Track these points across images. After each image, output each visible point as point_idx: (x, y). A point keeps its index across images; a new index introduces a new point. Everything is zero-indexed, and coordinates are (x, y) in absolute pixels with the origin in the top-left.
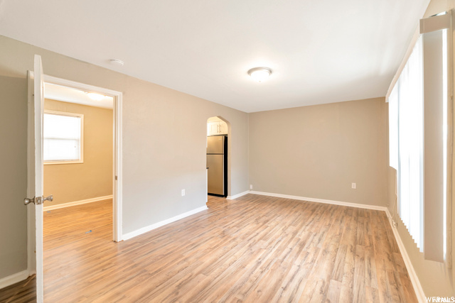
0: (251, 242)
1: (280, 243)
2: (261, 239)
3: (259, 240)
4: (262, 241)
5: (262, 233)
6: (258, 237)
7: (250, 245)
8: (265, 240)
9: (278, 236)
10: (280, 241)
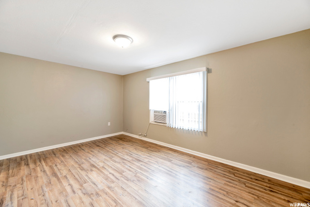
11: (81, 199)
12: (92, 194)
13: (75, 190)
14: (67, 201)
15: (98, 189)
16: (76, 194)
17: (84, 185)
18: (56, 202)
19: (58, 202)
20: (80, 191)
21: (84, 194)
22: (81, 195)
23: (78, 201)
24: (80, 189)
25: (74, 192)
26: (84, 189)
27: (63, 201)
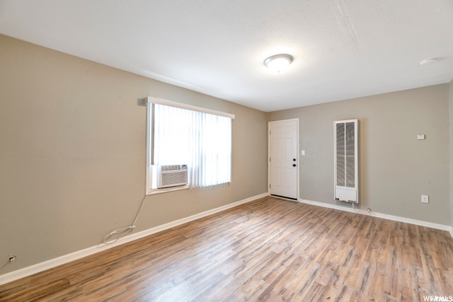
0: (290, 253)
1: (257, 247)
2: (279, 255)
3: (281, 253)
4: (277, 252)
5: (276, 264)
6: (282, 258)
7: (290, 248)
8: (273, 253)
9: (255, 257)
10: (257, 250)
11: (346, 277)
12: (332, 269)
13: (340, 290)
14: (362, 288)
15: (321, 267)
16: (345, 284)
17: (324, 284)
18: (373, 300)
19: (371, 298)
20: (338, 283)
21: (338, 277)
22: (341, 279)
23: (352, 278)
24: (335, 284)
25: (344, 289)
26: (331, 281)
27: (366, 293)
